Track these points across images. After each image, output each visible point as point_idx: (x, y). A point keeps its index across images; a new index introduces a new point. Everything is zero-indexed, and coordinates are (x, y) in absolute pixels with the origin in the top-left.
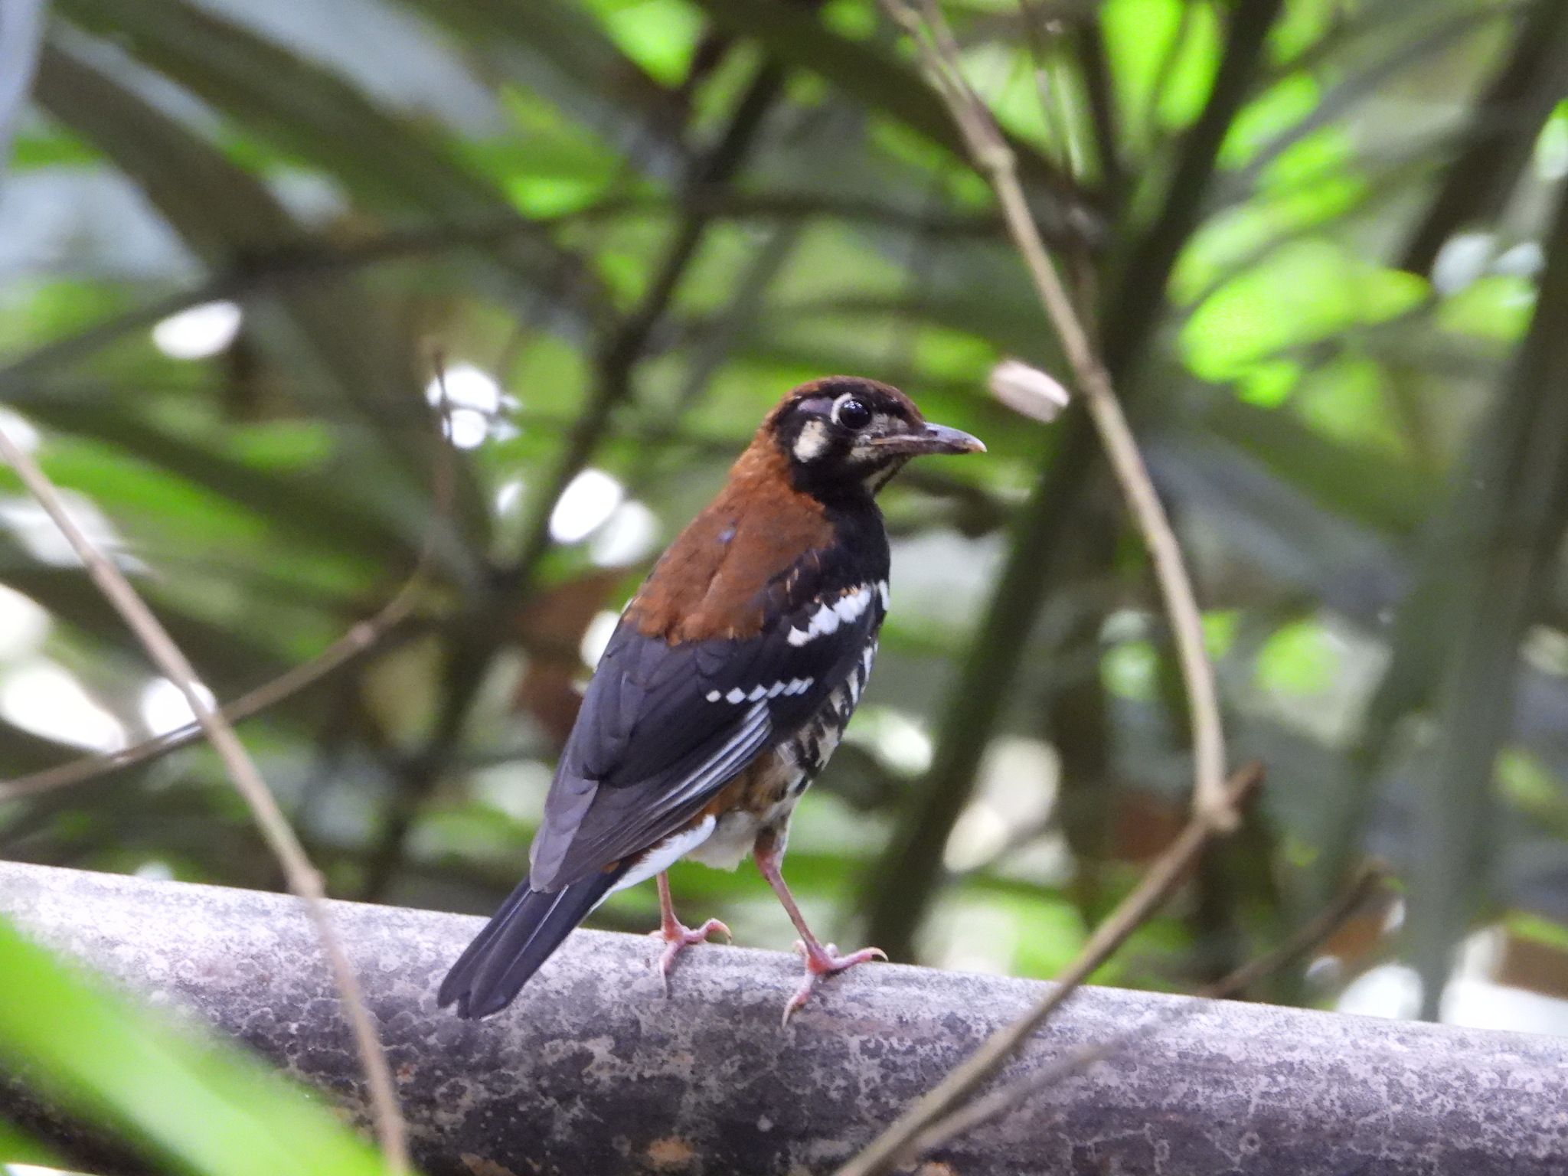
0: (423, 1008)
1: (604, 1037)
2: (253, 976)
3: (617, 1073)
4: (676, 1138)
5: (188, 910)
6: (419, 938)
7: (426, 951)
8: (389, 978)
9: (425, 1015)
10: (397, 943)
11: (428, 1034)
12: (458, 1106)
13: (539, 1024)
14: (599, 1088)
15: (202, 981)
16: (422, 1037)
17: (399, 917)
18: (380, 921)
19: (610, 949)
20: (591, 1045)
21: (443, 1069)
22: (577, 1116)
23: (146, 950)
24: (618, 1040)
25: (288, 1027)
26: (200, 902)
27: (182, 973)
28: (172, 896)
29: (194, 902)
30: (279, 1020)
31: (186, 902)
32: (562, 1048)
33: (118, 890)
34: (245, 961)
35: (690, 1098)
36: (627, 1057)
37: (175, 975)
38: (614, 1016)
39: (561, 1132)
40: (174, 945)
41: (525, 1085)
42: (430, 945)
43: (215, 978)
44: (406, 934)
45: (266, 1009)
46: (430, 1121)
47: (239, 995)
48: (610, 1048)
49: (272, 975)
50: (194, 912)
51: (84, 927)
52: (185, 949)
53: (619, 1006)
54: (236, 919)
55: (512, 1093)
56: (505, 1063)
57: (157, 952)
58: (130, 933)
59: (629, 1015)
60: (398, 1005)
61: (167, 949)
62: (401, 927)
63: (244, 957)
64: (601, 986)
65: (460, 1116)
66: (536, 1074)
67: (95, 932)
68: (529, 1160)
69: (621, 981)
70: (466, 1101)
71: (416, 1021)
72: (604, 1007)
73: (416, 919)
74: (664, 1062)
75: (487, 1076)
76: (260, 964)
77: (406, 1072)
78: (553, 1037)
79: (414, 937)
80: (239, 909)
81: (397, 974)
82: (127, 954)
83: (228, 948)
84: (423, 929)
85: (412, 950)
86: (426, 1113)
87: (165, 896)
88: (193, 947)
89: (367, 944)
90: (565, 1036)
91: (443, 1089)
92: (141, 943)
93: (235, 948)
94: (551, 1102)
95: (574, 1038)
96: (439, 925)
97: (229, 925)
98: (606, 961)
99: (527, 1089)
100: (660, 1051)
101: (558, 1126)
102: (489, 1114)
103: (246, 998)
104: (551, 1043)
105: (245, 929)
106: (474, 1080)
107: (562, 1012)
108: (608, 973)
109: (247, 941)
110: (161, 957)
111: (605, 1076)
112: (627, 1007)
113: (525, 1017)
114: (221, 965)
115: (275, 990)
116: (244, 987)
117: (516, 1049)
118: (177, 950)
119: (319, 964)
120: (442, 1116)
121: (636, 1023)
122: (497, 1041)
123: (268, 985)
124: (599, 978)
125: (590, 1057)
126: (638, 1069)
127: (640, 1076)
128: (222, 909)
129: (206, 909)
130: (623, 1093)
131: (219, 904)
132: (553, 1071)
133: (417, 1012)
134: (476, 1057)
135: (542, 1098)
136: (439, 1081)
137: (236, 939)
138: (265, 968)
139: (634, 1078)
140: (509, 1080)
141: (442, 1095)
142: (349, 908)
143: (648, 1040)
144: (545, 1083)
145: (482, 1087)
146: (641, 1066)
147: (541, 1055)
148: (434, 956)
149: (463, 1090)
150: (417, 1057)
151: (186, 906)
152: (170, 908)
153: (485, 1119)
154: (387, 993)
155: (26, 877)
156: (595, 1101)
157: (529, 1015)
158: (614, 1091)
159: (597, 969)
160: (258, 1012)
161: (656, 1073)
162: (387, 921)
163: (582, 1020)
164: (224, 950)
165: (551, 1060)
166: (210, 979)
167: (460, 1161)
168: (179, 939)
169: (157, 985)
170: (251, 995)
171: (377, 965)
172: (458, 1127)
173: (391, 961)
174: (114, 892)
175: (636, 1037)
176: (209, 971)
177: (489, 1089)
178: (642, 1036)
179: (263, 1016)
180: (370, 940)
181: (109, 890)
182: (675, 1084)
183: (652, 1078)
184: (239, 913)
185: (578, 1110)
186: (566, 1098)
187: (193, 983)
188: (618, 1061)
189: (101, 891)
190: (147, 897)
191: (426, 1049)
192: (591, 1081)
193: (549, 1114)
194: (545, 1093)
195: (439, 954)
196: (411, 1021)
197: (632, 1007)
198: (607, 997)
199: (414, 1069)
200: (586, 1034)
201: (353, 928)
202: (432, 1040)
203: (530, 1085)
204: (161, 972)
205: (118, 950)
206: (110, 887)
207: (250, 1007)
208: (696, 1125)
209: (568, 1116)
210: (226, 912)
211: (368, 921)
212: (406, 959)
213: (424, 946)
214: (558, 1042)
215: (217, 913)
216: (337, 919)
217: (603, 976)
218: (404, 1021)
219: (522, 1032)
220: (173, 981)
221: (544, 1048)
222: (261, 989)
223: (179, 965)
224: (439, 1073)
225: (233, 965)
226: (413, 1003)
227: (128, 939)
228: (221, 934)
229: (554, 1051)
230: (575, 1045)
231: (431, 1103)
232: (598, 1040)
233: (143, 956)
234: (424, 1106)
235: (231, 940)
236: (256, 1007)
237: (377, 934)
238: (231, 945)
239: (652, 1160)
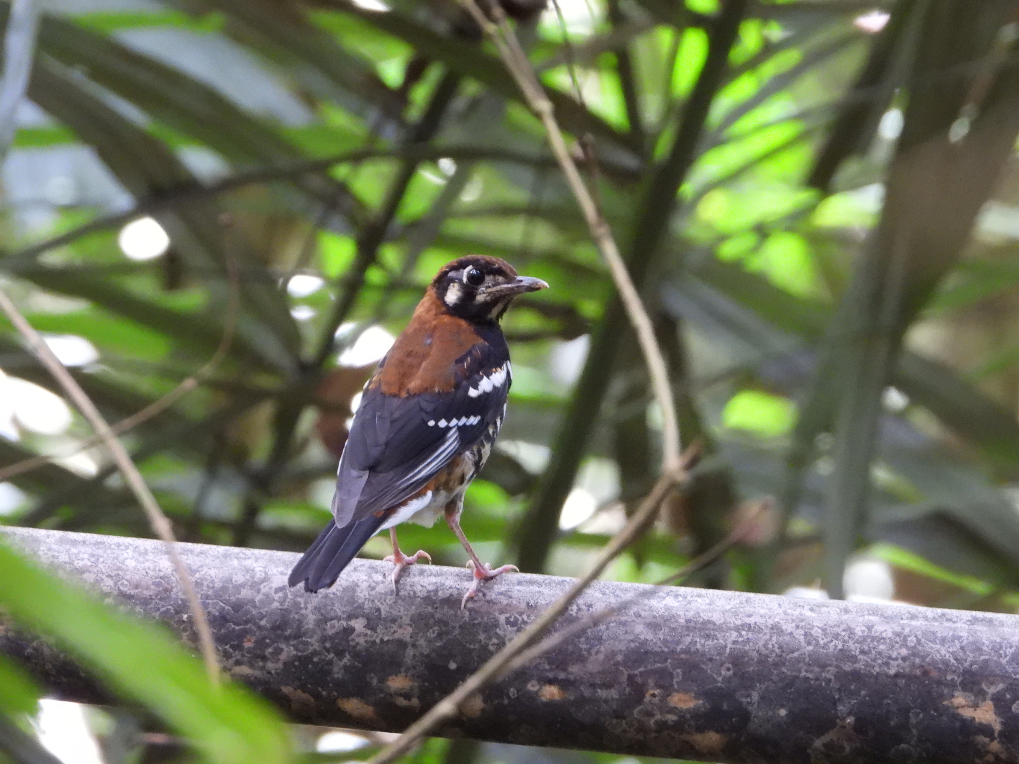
0: (258, 604)
1: (361, 618)
2: (161, 589)
3: (368, 639)
4: (403, 674)
5: (124, 552)
6: (255, 565)
7: (259, 572)
8: (238, 588)
9: (259, 608)
10: (243, 568)
11: (261, 619)
12: (279, 659)
13: (323, 612)
14: (359, 648)
15: (133, 592)
16: (257, 621)
17: (243, 553)
18: (232, 556)
19: (363, 568)
20: (353, 623)
21: (270, 639)
22: (347, 663)
23: (101, 575)
24: (368, 619)
25: (182, 617)
26: (130, 547)
27: (121, 588)
28: (115, 544)
29: (127, 548)
30: (177, 612)
31: (123, 547)
32: (337, 625)
33: (84, 542)
34: (157, 580)
35: (410, 652)
36: (373, 629)
37: (117, 589)
38: (366, 607)
39: (338, 672)
40: (116, 572)
41: (316, 646)
42: (261, 569)
43: (140, 590)
44: (248, 563)
45: (170, 607)
46: (263, 668)
47: (153, 599)
48: (364, 625)
49: (172, 588)
50: (127, 553)
51: (65, 563)
52: (123, 575)
53: (369, 601)
54: (151, 556)
55: (309, 651)
56: (305, 634)
57: (107, 576)
58: (91, 566)
59: (374, 606)
60: (243, 603)
61: (113, 574)
62: (245, 559)
63: (156, 578)
64: (358, 590)
65: (280, 665)
66: (323, 639)
67: (71, 566)
68: (320, 689)
69: (369, 586)
70: (283, 657)
71: (254, 612)
72: (360, 601)
73: (253, 554)
74: (394, 632)
75: (295, 642)
76: (165, 581)
77: (249, 641)
78: (332, 619)
79: (252, 564)
80: (153, 551)
81: (243, 585)
82: (90, 577)
83: (147, 573)
84: (257, 559)
85: (250, 572)
86: (261, 664)
87: (111, 545)
88: (127, 573)
89: (225, 569)
90: (339, 619)
91: (270, 650)
92: (97, 571)
93: (151, 573)
94: (332, 655)
95: (344, 619)
96: (266, 557)
97: (147, 560)
98: (361, 575)
99: (318, 649)
100: (392, 625)
101: (336, 669)
102: (297, 663)
103: (158, 601)
104: (330, 622)
105: (156, 562)
106: (288, 645)
107: (336, 605)
108: (362, 582)
109: (157, 569)
110: (109, 579)
111: (361, 640)
112: (373, 601)
113: (316, 608)
114: (143, 583)
115: (174, 596)
116: (157, 595)
117: (311, 626)
118: (118, 575)
119: (198, 581)
120: (270, 665)
121: (378, 610)
122: (300, 622)
123: (170, 593)
124: (357, 585)
125: (353, 630)
126: (380, 636)
127: (382, 640)
128: (143, 551)
129: (134, 551)
130: (371, 649)
131: (142, 548)
132: (332, 638)
133: (255, 607)
134: (288, 632)
135: (326, 654)
136: (268, 646)
137: (152, 568)
138: (168, 584)
139: (378, 641)
140: (307, 643)
141: (270, 653)
142: (215, 549)
143: (385, 620)
144: (328, 645)
145: (292, 648)
146: (382, 634)
147: (325, 630)
148: (263, 575)
149: (282, 650)
150: (255, 632)
151: (123, 550)
152: (114, 551)
153: (295, 667)
154: (237, 596)
155: (32, 536)
156: (356, 655)
157: (318, 606)
158: (367, 650)
159: (356, 580)
160: (165, 609)
161: (391, 638)
162: (236, 555)
163: (348, 609)
164: (145, 574)
165: (330, 632)
166: (137, 591)
167: (281, 690)
168: (119, 569)
169: (107, 595)
170: (161, 599)
171: (232, 581)
172: (279, 671)
173: (239, 578)
174: (82, 543)
175: (379, 617)
176: (136, 587)
177: (296, 649)
178: (382, 617)
179: (168, 611)
180: (227, 567)
181: (80, 542)
182: (402, 644)
183: (388, 641)
184: (153, 553)
185: (346, 660)
186: (340, 654)
187: (128, 593)
188: (369, 632)
189: (75, 543)
190: (100, 545)
191: (260, 628)
192: (354, 643)
193: (330, 663)
194: (328, 651)
195: (266, 574)
196: (251, 612)
197: (376, 601)
198: (362, 595)
199: (253, 639)
200: (350, 617)
201: (218, 560)
202: (263, 623)
203: (319, 646)
204: (109, 587)
205: (85, 576)
206: (80, 540)
207: (160, 606)
208: (414, 668)
209: (342, 664)
210: (146, 552)
211: (226, 556)
212: (248, 577)
213: (257, 569)
214: (335, 622)
215: (140, 554)
216: (208, 555)
217: (359, 584)
218: (247, 612)
219: (314, 617)
220: (116, 592)
221: (327, 625)
222: (166, 596)
223: (119, 583)
224: (268, 641)
225: (150, 582)
226: (252, 601)
227: (91, 569)
228: (143, 565)
229: (333, 627)
230: (344, 623)
231: (264, 658)
232: (358, 620)
233: (99, 579)
234: (259, 660)
235: (149, 568)
236: (163, 606)
237: (231, 563)
238: (148, 571)
239: (389, 687)
